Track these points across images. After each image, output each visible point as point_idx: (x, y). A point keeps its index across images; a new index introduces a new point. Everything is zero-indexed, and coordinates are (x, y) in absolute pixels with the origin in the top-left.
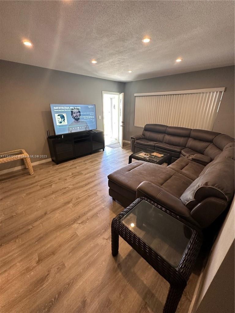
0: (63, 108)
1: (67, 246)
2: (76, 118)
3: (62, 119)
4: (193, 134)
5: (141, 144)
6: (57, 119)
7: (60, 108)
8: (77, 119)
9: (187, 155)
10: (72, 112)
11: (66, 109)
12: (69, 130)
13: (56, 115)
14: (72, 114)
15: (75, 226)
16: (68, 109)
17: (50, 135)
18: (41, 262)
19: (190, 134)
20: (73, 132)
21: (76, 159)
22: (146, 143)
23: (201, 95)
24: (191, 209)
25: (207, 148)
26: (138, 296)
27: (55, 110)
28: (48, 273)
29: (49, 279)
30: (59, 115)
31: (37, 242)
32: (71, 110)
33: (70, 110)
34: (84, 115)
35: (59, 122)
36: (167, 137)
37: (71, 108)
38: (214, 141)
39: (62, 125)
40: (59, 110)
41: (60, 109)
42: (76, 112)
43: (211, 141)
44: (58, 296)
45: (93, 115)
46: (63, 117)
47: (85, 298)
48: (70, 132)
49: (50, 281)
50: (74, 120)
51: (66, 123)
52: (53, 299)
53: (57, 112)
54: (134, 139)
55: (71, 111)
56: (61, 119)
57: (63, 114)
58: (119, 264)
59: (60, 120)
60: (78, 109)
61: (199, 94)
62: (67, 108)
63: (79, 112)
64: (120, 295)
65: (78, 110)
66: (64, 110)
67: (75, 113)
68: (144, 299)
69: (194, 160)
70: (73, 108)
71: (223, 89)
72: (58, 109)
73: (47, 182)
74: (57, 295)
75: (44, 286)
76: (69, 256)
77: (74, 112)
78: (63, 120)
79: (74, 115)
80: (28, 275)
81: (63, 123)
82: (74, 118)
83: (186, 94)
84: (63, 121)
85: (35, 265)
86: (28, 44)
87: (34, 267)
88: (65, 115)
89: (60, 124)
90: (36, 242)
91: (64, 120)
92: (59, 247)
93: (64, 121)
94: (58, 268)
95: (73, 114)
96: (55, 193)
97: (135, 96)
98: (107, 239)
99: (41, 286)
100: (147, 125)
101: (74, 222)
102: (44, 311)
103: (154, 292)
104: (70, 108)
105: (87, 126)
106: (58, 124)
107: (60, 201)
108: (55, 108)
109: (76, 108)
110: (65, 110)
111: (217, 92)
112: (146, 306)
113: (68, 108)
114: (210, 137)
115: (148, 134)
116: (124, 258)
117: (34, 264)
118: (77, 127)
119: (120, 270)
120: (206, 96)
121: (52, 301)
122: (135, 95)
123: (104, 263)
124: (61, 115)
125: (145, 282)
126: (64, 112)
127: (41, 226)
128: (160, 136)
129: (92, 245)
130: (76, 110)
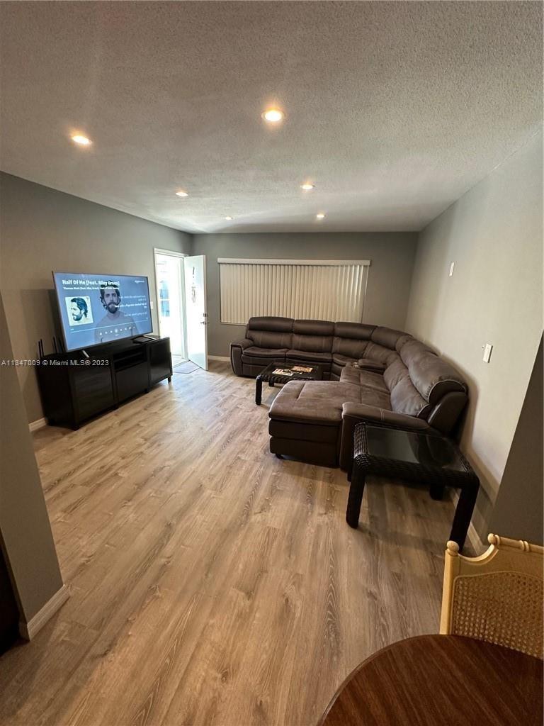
0: (84, 283)
1: (274, 550)
2: (110, 306)
3: (81, 310)
4: (339, 330)
5: (258, 356)
6: (69, 309)
7: (76, 282)
8: (113, 310)
9: (348, 364)
10: (102, 292)
11: (90, 286)
12: (96, 337)
13: (68, 300)
14: (102, 298)
15: (256, 518)
16: (96, 286)
17: (45, 355)
18: (256, 594)
19: (334, 329)
20: (104, 341)
21: (117, 408)
22: (267, 353)
23: (340, 268)
24: (426, 419)
25: (365, 349)
26: (419, 552)
27: (65, 288)
28: (285, 598)
29: (294, 603)
30: (73, 301)
31: (210, 575)
32: (101, 288)
33: (98, 288)
34: (127, 301)
35: (75, 317)
36: (298, 340)
37: (101, 283)
38: (372, 338)
39: (81, 324)
40: (75, 288)
41: (76, 286)
42: (111, 293)
43: (368, 339)
44: (331, 611)
45: (145, 302)
46: (82, 305)
47: (367, 589)
48: (99, 342)
49: (299, 603)
50: (107, 311)
51: (88, 320)
52: (329, 619)
53: (69, 294)
54: (240, 347)
55: (101, 290)
56: (79, 310)
57: (83, 298)
58: (370, 533)
59: (77, 312)
60: (115, 286)
61: (336, 268)
62: (91, 283)
63: (118, 293)
64: (401, 561)
65: (114, 288)
66: (84, 288)
67: (108, 295)
68: (426, 549)
69: (362, 367)
70: (105, 283)
71: (368, 263)
72: (73, 285)
73: (92, 472)
74: (329, 612)
75: (298, 615)
76: (293, 561)
77: (106, 293)
78: (83, 312)
79: (108, 300)
80: (253, 620)
81: (83, 321)
82: (108, 308)
83: (317, 266)
84: (84, 315)
85: (248, 603)
86: (81, 140)
87: (251, 607)
88: (87, 300)
89: (77, 323)
90: (206, 575)
91: (86, 311)
92: (263, 558)
93: (85, 313)
94: (294, 583)
95: (106, 299)
96: (144, 485)
97: (219, 264)
98: (325, 514)
99: (293, 619)
100: (252, 319)
101: (248, 515)
102: (331, 638)
103: (429, 538)
104: (97, 282)
105: (134, 325)
106: (72, 323)
107: (177, 494)
108: (64, 282)
109: (110, 283)
110: (89, 288)
111: (360, 266)
112: (434, 555)
113: (94, 283)
114: (366, 333)
115: (259, 337)
116: (368, 523)
117: (243, 603)
118: (113, 329)
119: (377, 537)
120: (346, 271)
121: (329, 623)
122: (220, 260)
123: (350, 542)
124: (78, 299)
125: (413, 534)
126: (84, 293)
127: (185, 549)
128: (282, 339)
129: (313, 531)
130: (110, 288)
